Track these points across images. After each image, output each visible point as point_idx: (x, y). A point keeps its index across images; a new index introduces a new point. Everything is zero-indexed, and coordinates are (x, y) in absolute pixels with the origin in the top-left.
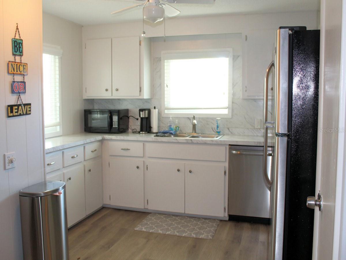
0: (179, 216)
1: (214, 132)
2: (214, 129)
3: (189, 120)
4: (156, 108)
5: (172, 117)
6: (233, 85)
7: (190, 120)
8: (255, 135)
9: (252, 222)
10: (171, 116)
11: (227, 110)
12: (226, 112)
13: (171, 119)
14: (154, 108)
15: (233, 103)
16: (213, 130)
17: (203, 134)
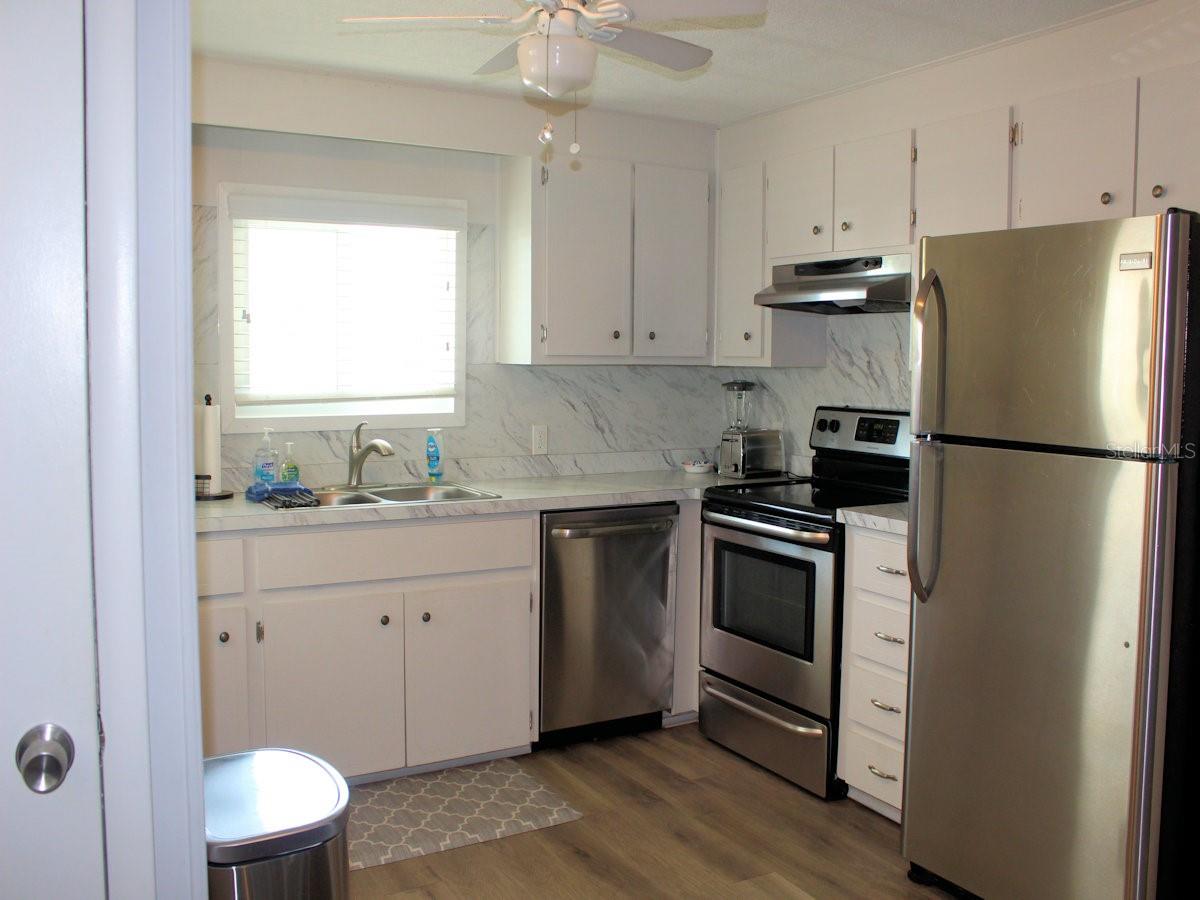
0: (390, 781)
1: (412, 474)
2: (410, 467)
3: (324, 440)
4: (212, 402)
5: (270, 433)
6: (468, 319)
7: (328, 439)
8: (536, 475)
9: (595, 739)
10: (266, 429)
11: (451, 401)
12: (448, 406)
13: (267, 438)
14: (205, 401)
15: (468, 376)
16: (408, 468)
17: (386, 486)
